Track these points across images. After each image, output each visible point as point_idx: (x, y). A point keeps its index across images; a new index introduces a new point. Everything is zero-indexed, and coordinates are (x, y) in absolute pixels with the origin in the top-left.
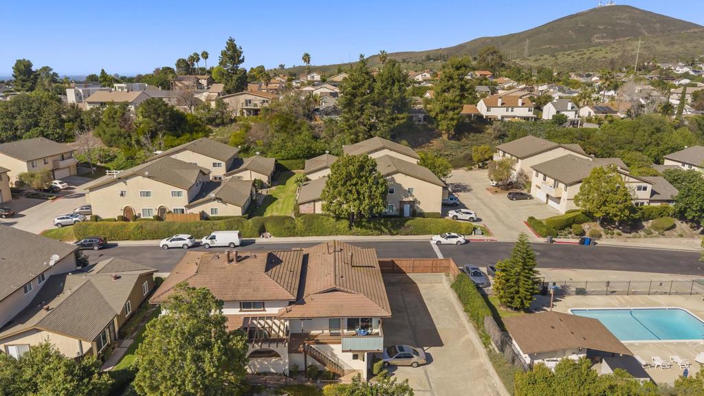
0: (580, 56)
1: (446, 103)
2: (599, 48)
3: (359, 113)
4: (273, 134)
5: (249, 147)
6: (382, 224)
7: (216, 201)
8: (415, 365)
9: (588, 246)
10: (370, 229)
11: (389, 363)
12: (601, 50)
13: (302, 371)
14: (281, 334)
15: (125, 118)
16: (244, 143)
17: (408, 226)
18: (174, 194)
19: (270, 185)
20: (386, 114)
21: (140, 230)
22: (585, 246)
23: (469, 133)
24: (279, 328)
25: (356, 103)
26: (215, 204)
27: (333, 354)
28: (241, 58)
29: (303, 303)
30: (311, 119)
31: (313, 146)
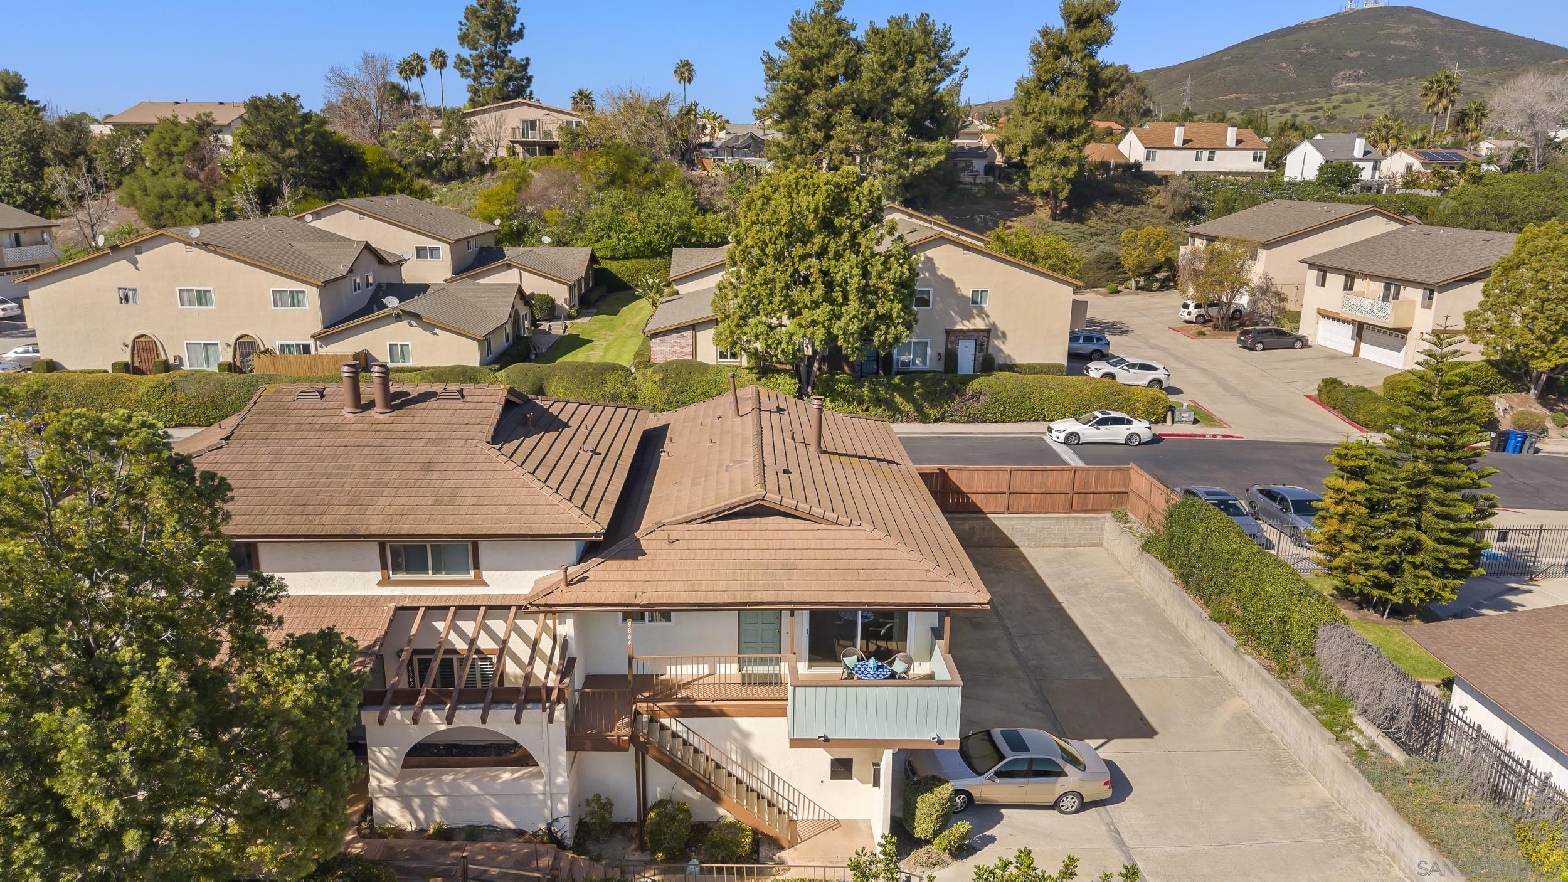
0: (1311, 114)
1: (1050, 118)
2: (1352, 96)
3: (820, 136)
4: (588, 195)
5: (526, 228)
6: (896, 388)
7: (405, 323)
8: (1069, 803)
9: (1517, 456)
10: (861, 402)
11: (969, 795)
12: (1358, 100)
13: (631, 825)
14: (540, 669)
15: (200, 156)
16: (513, 217)
17: (976, 395)
18: (279, 298)
19: (573, 312)
20: (891, 139)
21: (167, 397)
22: (1508, 455)
23: (1106, 204)
24: (534, 645)
25: (812, 107)
26: (402, 332)
27: (746, 753)
28: (516, 28)
29: (635, 552)
30: (691, 164)
31: (693, 222)
